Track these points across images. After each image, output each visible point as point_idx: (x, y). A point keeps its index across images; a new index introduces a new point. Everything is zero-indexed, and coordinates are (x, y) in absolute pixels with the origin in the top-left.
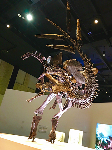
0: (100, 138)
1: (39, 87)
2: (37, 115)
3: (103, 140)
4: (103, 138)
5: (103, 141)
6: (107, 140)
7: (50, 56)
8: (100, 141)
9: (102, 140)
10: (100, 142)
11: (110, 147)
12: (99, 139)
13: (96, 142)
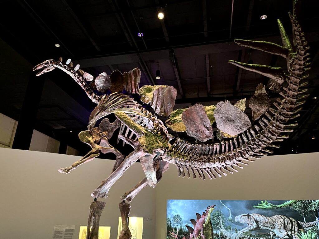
0: (174, 224)
1: (87, 139)
2: (95, 200)
3: (181, 227)
4: (181, 224)
5: (181, 230)
6: (187, 227)
7: (104, 74)
8: (175, 229)
9: (178, 227)
10: (174, 231)
11: (193, 237)
12: (172, 226)
13: (168, 232)
